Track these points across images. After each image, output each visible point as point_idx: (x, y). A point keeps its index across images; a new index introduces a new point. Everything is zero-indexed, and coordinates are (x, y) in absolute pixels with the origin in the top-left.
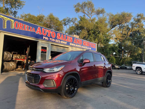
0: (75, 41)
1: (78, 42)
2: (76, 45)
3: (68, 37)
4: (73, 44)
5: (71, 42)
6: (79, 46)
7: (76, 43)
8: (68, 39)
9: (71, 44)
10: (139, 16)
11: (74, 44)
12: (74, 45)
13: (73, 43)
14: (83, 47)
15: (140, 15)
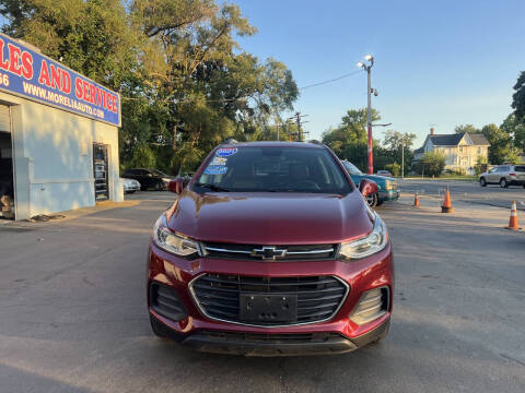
0: (46, 77)
1: (58, 79)
2: (52, 96)
3: (13, 50)
4: (35, 90)
5: (29, 76)
6: (61, 99)
7: (48, 83)
8: (14, 60)
9: (27, 87)
10: (226, 10)
11: (44, 87)
12: (42, 93)
13: (34, 82)
14: (75, 105)
15: (233, 8)
